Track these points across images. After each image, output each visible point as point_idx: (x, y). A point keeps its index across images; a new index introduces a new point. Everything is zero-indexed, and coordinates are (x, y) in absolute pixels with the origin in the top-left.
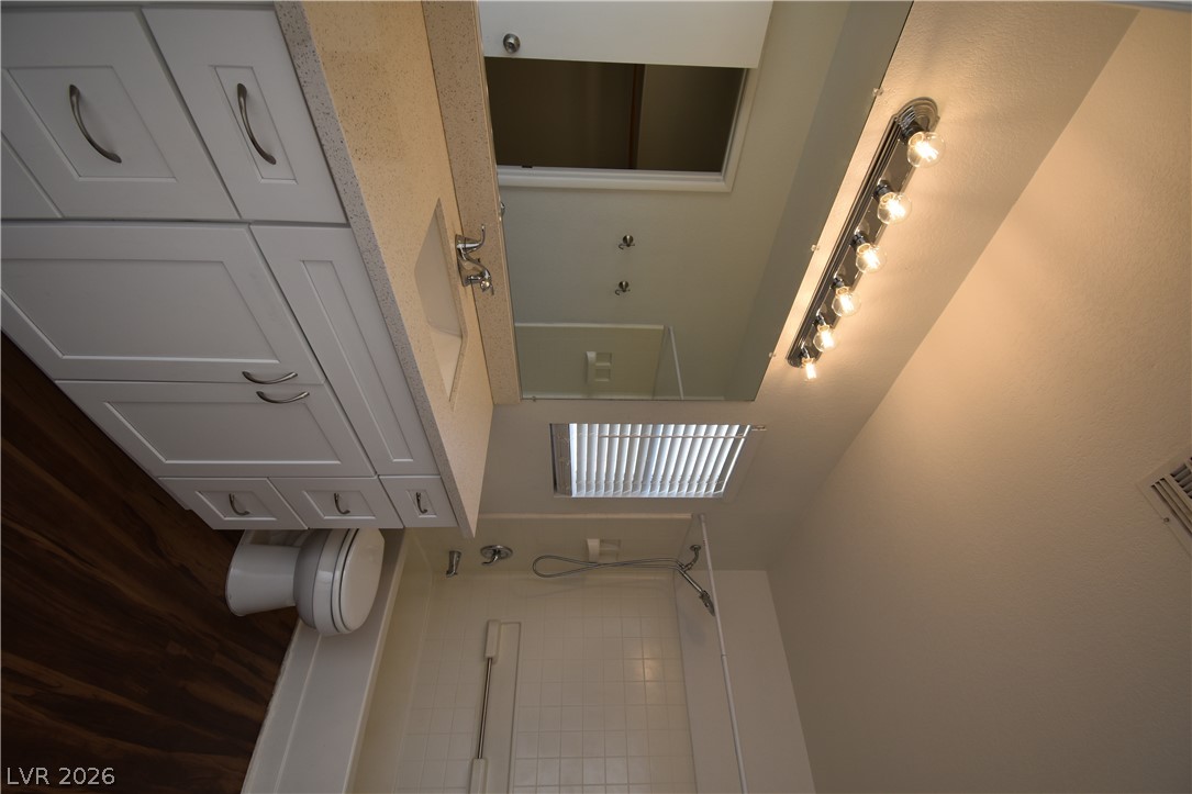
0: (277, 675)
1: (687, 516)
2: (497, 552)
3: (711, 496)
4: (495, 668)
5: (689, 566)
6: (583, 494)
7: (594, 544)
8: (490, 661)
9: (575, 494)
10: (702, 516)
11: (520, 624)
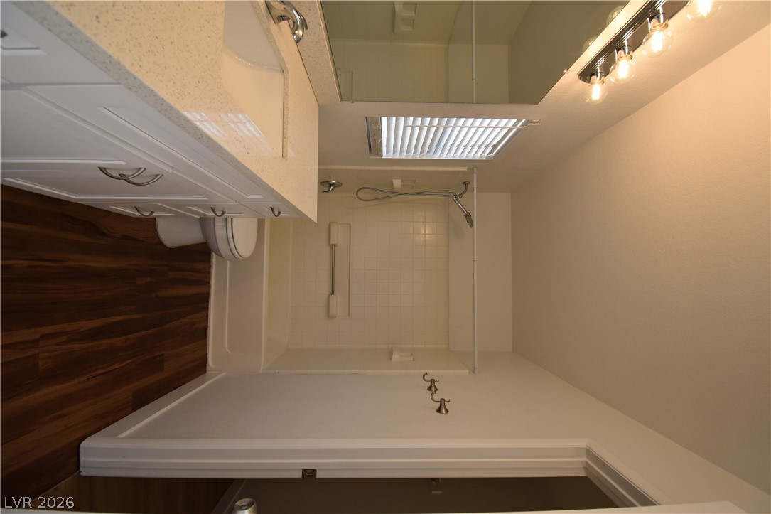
0: (210, 267)
1: (465, 169)
2: (331, 184)
3: (484, 159)
4: (336, 249)
5: (460, 196)
6: (391, 156)
7: (397, 183)
8: (333, 246)
9: (384, 156)
10: (475, 169)
11: (350, 225)
